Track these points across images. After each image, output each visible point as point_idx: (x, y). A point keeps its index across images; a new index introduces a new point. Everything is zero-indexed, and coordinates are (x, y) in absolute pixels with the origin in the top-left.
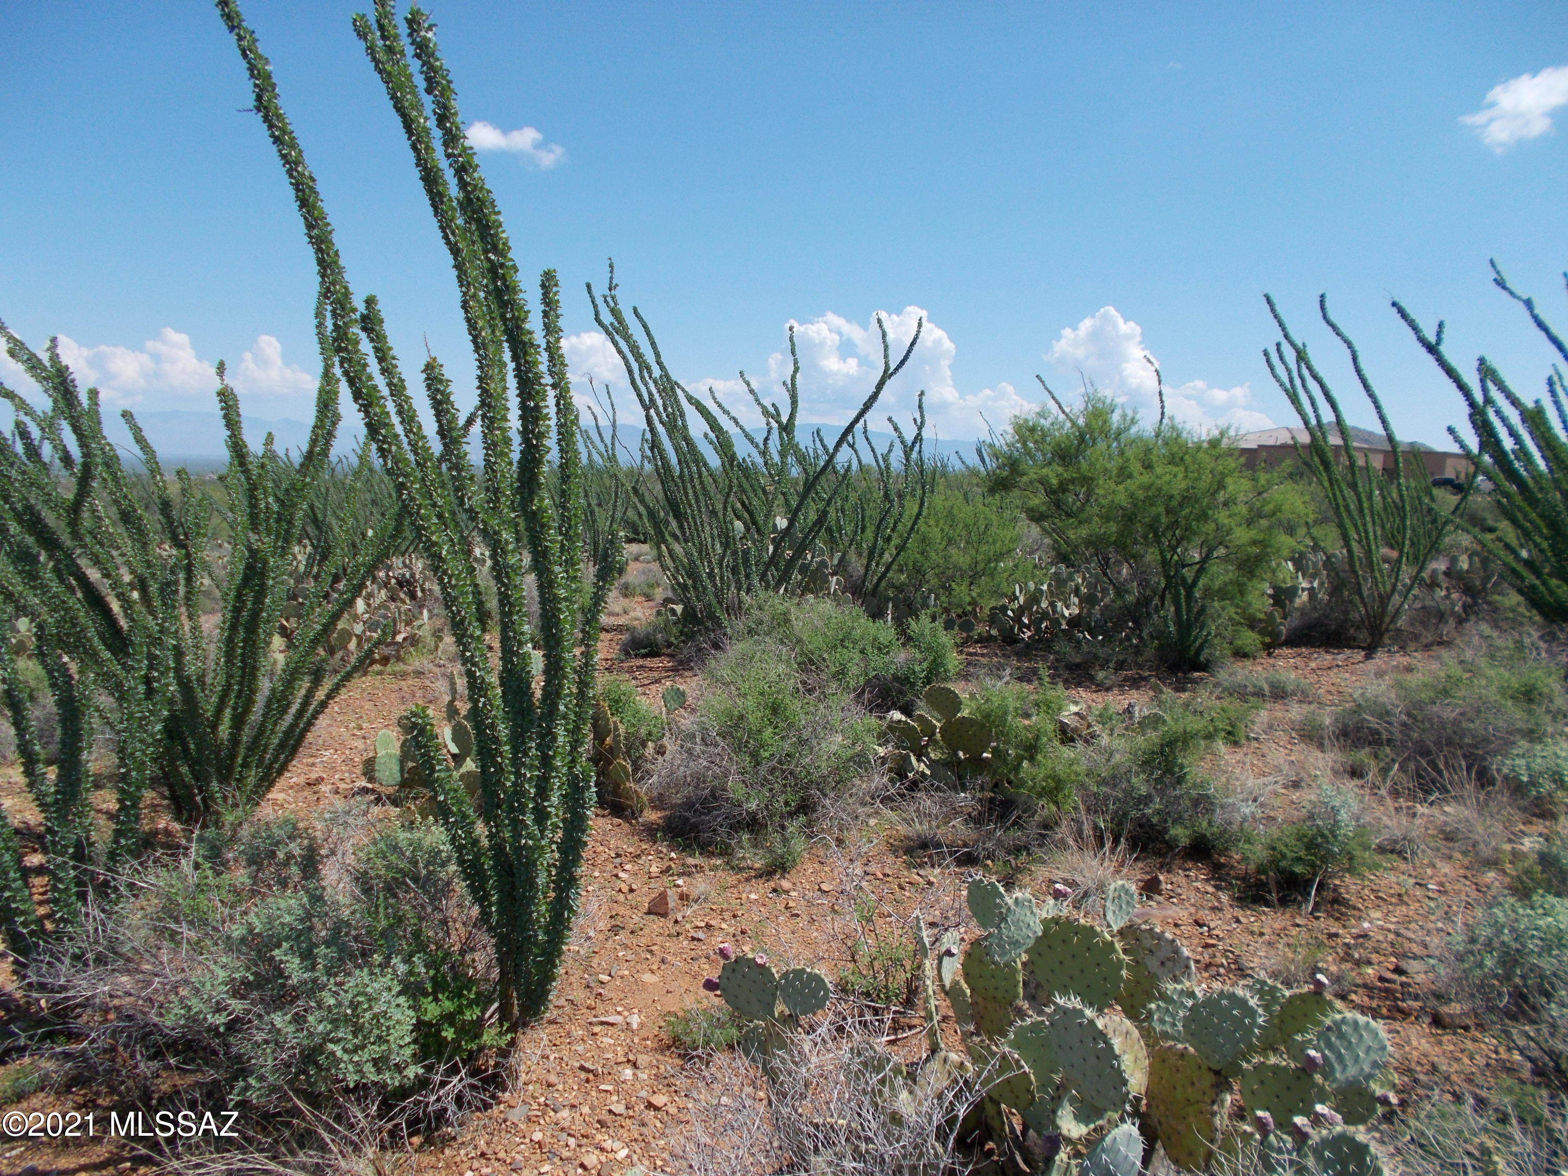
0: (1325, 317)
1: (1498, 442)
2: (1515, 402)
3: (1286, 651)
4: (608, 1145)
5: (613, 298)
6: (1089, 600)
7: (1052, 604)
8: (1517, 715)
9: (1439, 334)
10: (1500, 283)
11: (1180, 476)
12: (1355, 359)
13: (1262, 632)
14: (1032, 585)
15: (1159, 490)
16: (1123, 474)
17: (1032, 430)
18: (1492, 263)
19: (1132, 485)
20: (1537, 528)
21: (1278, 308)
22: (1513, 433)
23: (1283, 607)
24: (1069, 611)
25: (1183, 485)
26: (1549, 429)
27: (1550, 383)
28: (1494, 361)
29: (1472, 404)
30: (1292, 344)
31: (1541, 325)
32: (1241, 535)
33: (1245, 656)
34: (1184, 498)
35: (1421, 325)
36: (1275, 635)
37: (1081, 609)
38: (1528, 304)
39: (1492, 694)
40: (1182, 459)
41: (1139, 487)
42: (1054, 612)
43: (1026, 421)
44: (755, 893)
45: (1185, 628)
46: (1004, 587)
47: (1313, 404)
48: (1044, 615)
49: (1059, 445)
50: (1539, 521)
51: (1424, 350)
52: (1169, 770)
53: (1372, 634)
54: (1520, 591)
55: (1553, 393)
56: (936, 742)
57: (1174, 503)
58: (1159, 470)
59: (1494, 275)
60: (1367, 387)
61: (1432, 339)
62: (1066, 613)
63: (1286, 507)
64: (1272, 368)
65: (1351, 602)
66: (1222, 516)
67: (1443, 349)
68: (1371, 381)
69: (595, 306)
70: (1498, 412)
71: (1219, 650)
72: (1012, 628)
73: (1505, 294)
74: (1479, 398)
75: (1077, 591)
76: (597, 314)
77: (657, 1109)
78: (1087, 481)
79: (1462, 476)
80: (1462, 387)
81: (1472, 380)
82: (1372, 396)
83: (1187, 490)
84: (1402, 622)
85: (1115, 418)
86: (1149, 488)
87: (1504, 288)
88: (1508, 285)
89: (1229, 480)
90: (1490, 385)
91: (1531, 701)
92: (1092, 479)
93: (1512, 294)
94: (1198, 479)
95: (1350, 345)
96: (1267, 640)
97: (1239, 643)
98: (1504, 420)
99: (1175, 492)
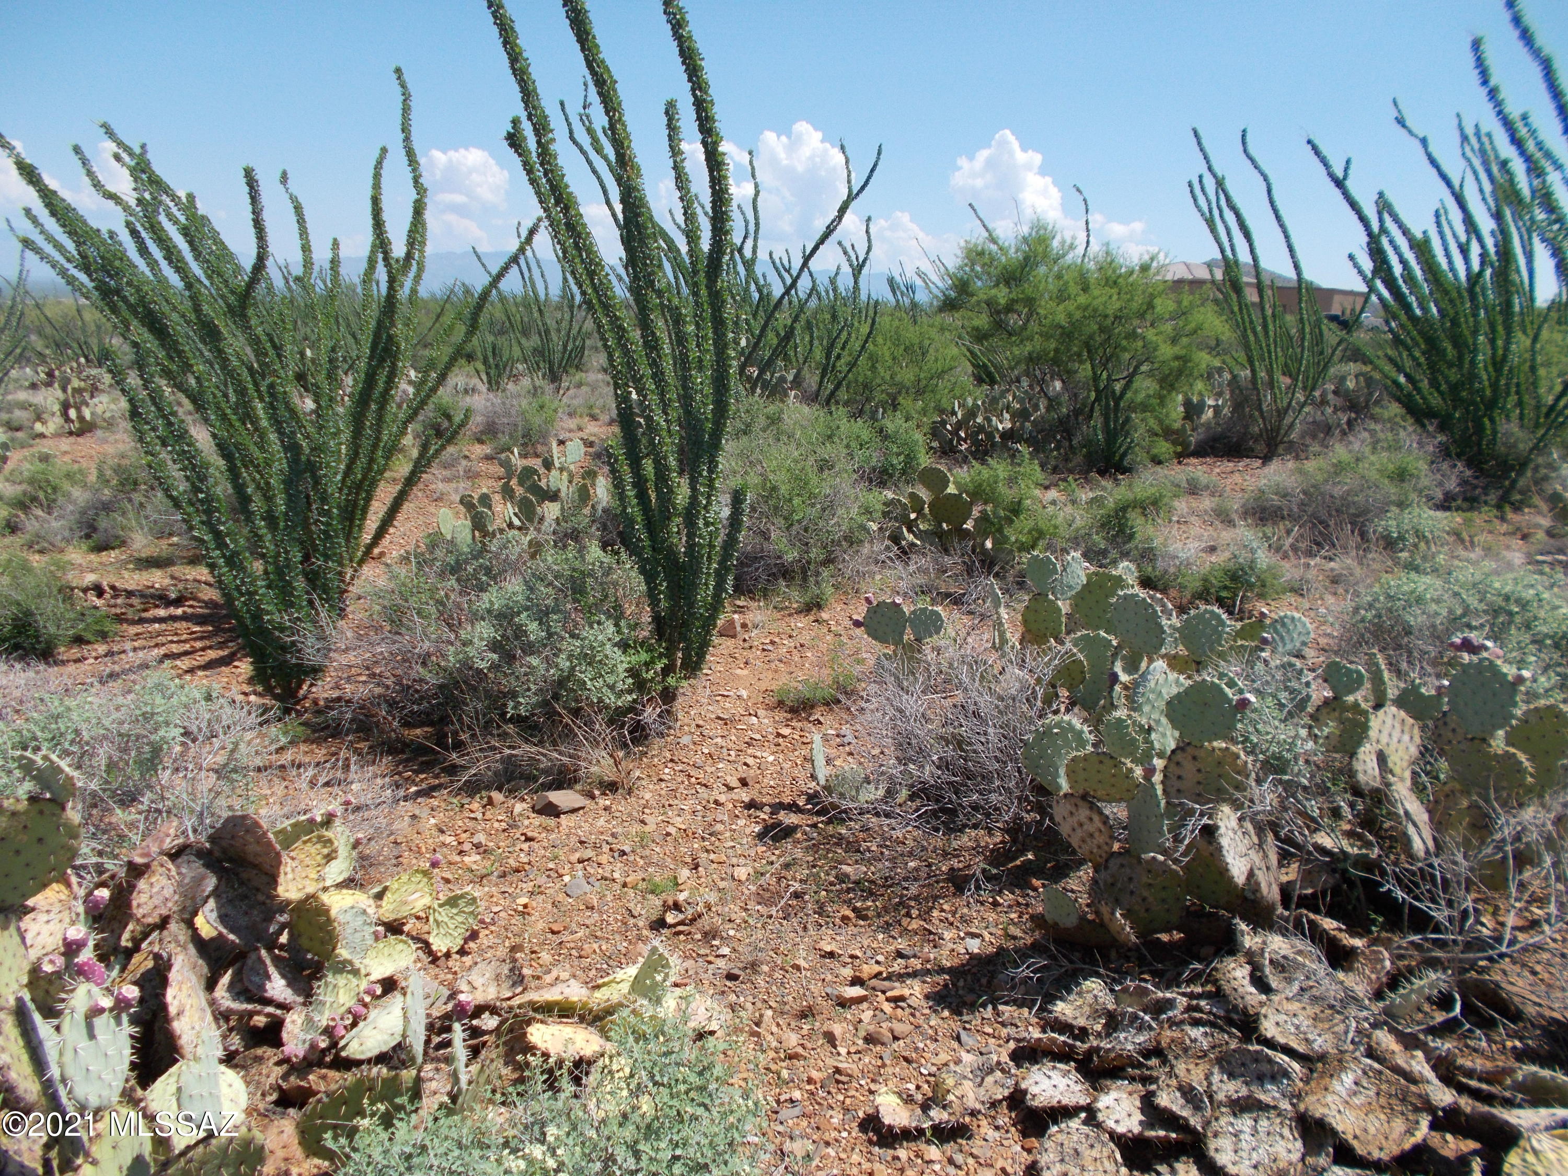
0: (1245, 151)
1: (1390, 268)
2: (1405, 232)
3: (1193, 460)
4: (759, 754)
5: (588, 116)
6: (1022, 415)
7: (989, 420)
8: (1392, 490)
9: (1346, 169)
10: (1401, 122)
11: (1115, 297)
12: (1269, 191)
13: (1174, 443)
14: (970, 401)
15: (1095, 310)
16: (1062, 296)
17: (981, 254)
18: (1395, 103)
19: (1070, 306)
20: (1417, 344)
21: (1204, 141)
22: (1403, 262)
23: (1192, 421)
24: (1004, 424)
25: (1117, 306)
26: (1434, 256)
27: (1437, 215)
28: (1391, 197)
29: (1370, 234)
30: (1215, 176)
31: (1433, 162)
32: (1166, 351)
33: (1160, 463)
34: (1116, 317)
35: (1332, 161)
36: (1185, 444)
37: (1014, 423)
38: (1424, 142)
39: (1373, 475)
40: (1115, 283)
41: (1078, 308)
42: (990, 425)
43: (976, 245)
44: (801, 622)
45: (1111, 436)
46: (945, 403)
47: (1229, 233)
48: (981, 428)
49: (1005, 268)
50: (1418, 338)
51: (1332, 184)
52: (1121, 531)
53: (1268, 445)
54: (1398, 400)
55: (1438, 224)
56: (924, 516)
57: (1108, 322)
58: (1096, 292)
59: (1396, 114)
60: (1278, 217)
61: (1340, 174)
62: (1000, 427)
63: (1206, 325)
64: (1195, 200)
65: (1251, 416)
66: (1150, 334)
67: (1349, 184)
68: (1282, 212)
69: (569, 124)
70: (1391, 242)
71: (1140, 455)
72: (951, 440)
73: (1403, 132)
74: (1375, 227)
75: (1008, 408)
76: (571, 132)
77: (784, 737)
78: (1030, 302)
79: (1348, 312)
80: (1363, 219)
81: (1371, 212)
82: (1282, 226)
83: (1121, 310)
84: (1293, 436)
85: (1055, 244)
86: (1086, 309)
87: (1404, 126)
88: (1408, 123)
89: (1158, 302)
90: (1386, 216)
91: (1403, 481)
92: (1034, 299)
93: (1410, 132)
94: (1131, 300)
95: (1266, 179)
96: (1179, 449)
97: (1155, 451)
98: (1396, 248)
99: (1110, 312)
